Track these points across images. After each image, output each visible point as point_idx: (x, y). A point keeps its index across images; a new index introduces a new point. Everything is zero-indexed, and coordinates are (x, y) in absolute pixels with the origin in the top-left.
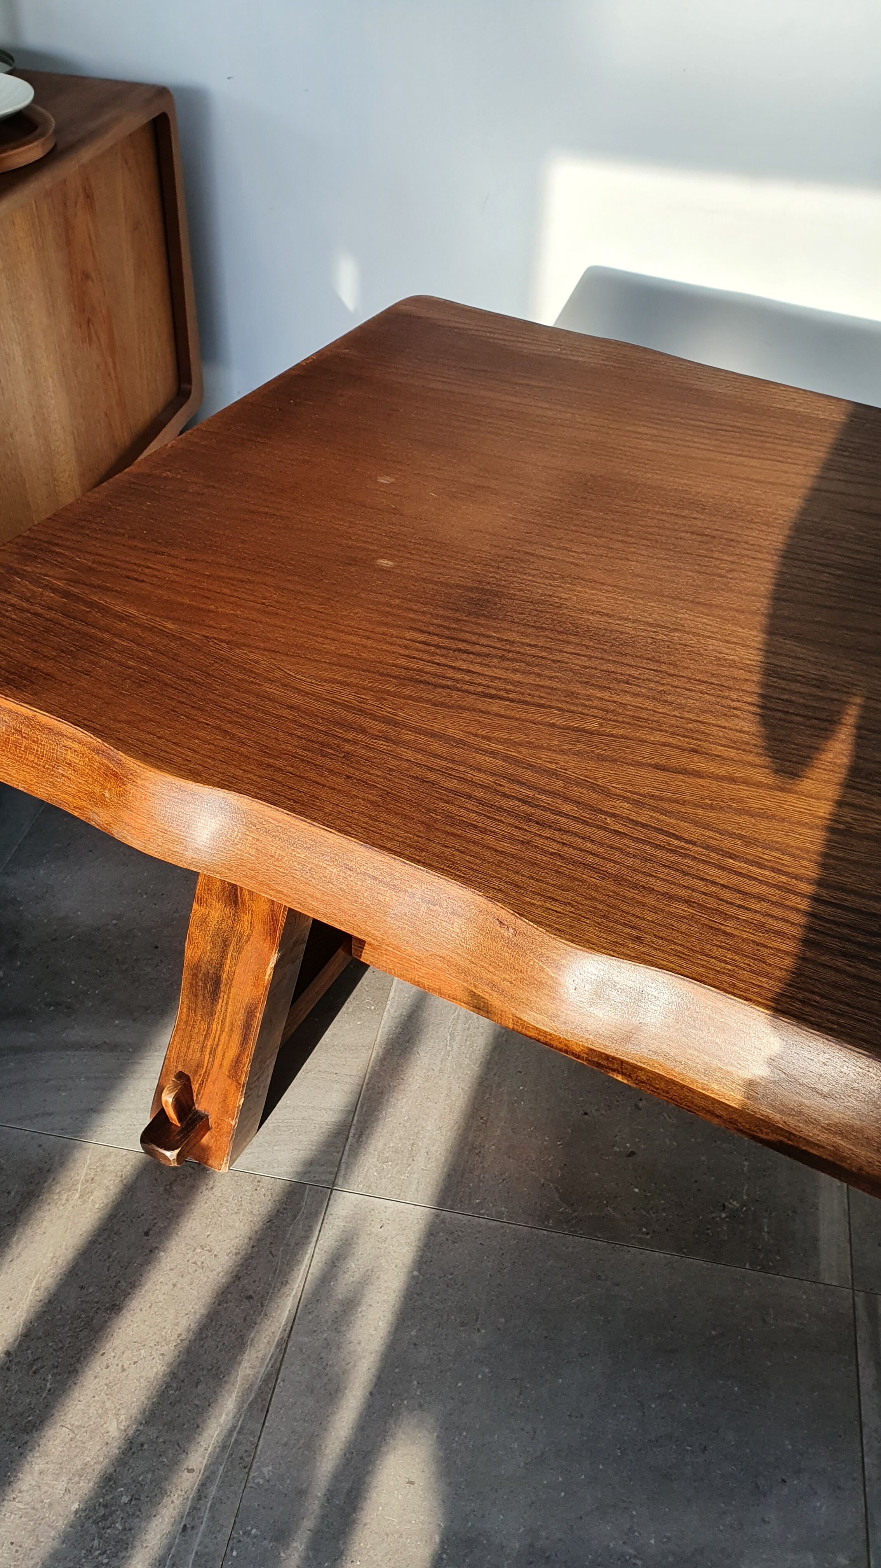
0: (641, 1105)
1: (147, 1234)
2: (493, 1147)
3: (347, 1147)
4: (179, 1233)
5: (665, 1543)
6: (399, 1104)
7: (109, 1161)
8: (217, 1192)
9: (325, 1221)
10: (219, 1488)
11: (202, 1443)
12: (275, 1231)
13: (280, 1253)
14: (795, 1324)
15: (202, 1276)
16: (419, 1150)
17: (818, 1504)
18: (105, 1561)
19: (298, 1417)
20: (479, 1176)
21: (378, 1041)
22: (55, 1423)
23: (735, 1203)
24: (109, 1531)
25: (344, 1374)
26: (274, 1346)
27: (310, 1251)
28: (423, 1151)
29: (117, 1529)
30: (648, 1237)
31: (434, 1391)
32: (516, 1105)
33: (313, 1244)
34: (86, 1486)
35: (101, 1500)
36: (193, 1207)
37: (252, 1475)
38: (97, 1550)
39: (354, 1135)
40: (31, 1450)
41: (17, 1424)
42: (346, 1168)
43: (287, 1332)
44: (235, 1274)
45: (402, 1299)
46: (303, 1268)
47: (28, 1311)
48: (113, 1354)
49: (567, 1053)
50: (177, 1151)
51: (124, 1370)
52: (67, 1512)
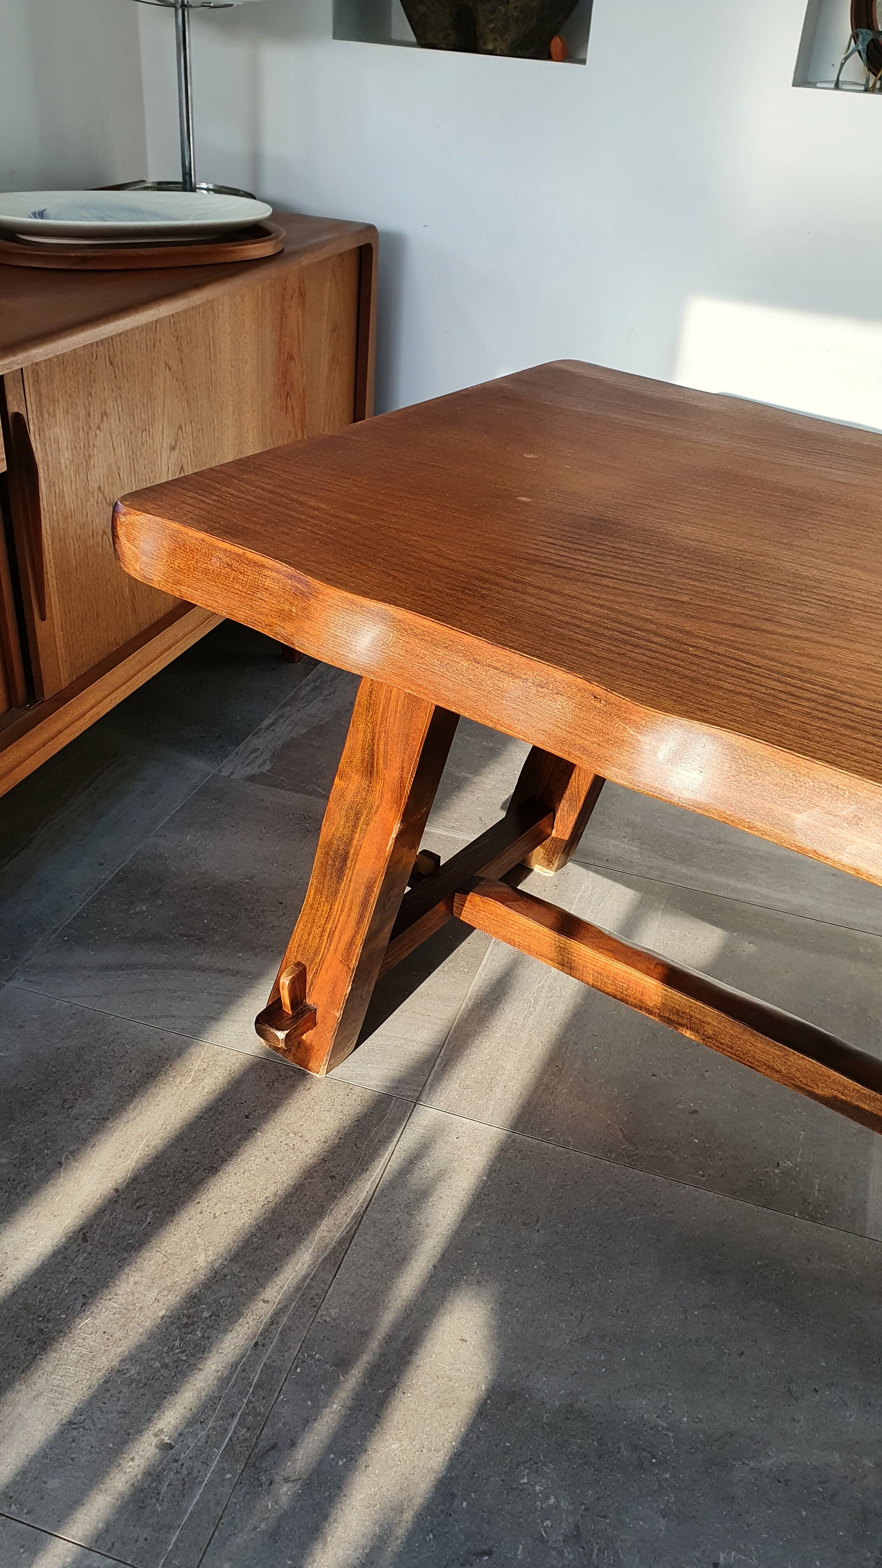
0: (707, 1075)
1: (247, 1117)
2: (565, 1090)
3: (433, 1073)
4: (276, 1120)
5: (697, 1423)
6: (483, 1046)
7: (220, 1058)
8: (313, 1093)
9: (407, 1127)
10: (290, 1319)
11: (278, 1282)
12: (361, 1129)
13: (364, 1146)
14: (838, 1267)
15: (292, 1156)
16: (498, 1084)
17: (848, 1414)
18: (184, 1358)
19: (366, 1275)
20: (550, 1111)
21: (468, 995)
22: (152, 1248)
23: (789, 1163)
24: (190, 1336)
25: (411, 1247)
26: (350, 1217)
27: (391, 1148)
28: (501, 1084)
29: (197, 1335)
30: (704, 1179)
31: (492, 1272)
32: (590, 1060)
33: (394, 1143)
34: (173, 1299)
35: (185, 1312)
36: (290, 1101)
37: (320, 1312)
38: (177, 1348)
39: (440, 1064)
40: (128, 1265)
41: (118, 1244)
42: (430, 1089)
43: (364, 1208)
44: (322, 1157)
45: (470, 1196)
46: (382, 1161)
47: (137, 1162)
48: (207, 1204)
49: (641, 1009)
50: (286, 1032)
51: (215, 1217)
52: (154, 1316)
